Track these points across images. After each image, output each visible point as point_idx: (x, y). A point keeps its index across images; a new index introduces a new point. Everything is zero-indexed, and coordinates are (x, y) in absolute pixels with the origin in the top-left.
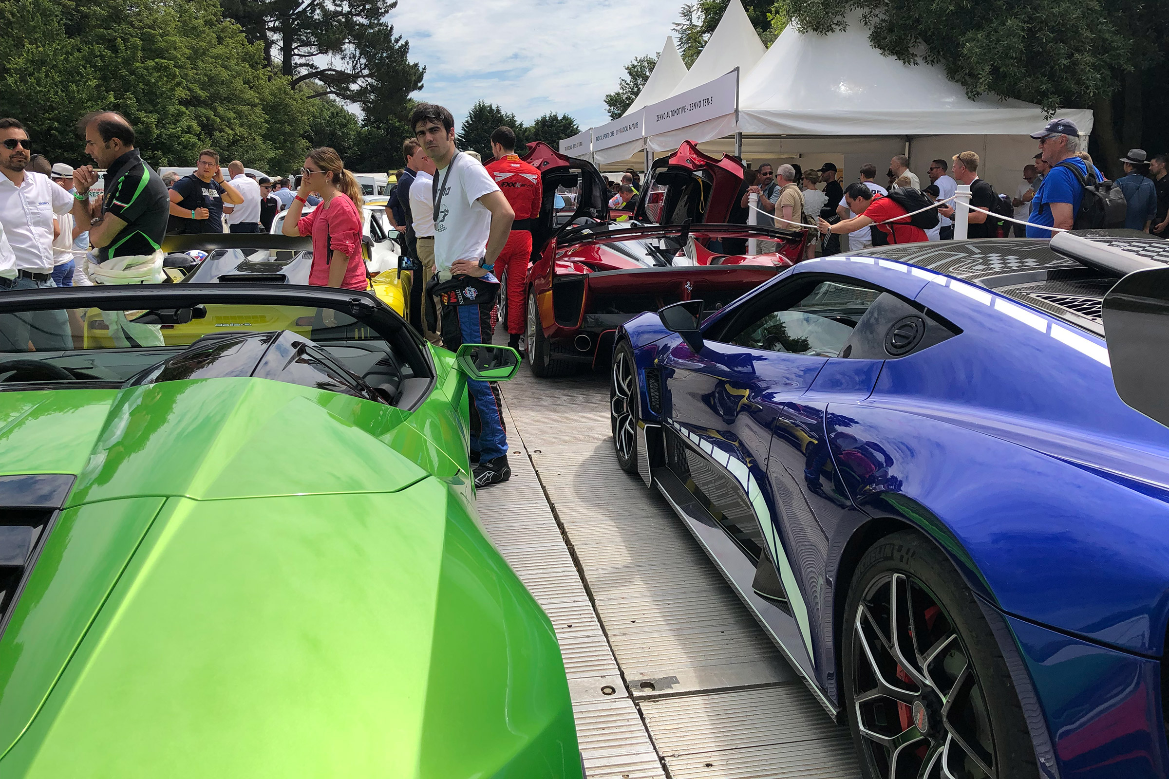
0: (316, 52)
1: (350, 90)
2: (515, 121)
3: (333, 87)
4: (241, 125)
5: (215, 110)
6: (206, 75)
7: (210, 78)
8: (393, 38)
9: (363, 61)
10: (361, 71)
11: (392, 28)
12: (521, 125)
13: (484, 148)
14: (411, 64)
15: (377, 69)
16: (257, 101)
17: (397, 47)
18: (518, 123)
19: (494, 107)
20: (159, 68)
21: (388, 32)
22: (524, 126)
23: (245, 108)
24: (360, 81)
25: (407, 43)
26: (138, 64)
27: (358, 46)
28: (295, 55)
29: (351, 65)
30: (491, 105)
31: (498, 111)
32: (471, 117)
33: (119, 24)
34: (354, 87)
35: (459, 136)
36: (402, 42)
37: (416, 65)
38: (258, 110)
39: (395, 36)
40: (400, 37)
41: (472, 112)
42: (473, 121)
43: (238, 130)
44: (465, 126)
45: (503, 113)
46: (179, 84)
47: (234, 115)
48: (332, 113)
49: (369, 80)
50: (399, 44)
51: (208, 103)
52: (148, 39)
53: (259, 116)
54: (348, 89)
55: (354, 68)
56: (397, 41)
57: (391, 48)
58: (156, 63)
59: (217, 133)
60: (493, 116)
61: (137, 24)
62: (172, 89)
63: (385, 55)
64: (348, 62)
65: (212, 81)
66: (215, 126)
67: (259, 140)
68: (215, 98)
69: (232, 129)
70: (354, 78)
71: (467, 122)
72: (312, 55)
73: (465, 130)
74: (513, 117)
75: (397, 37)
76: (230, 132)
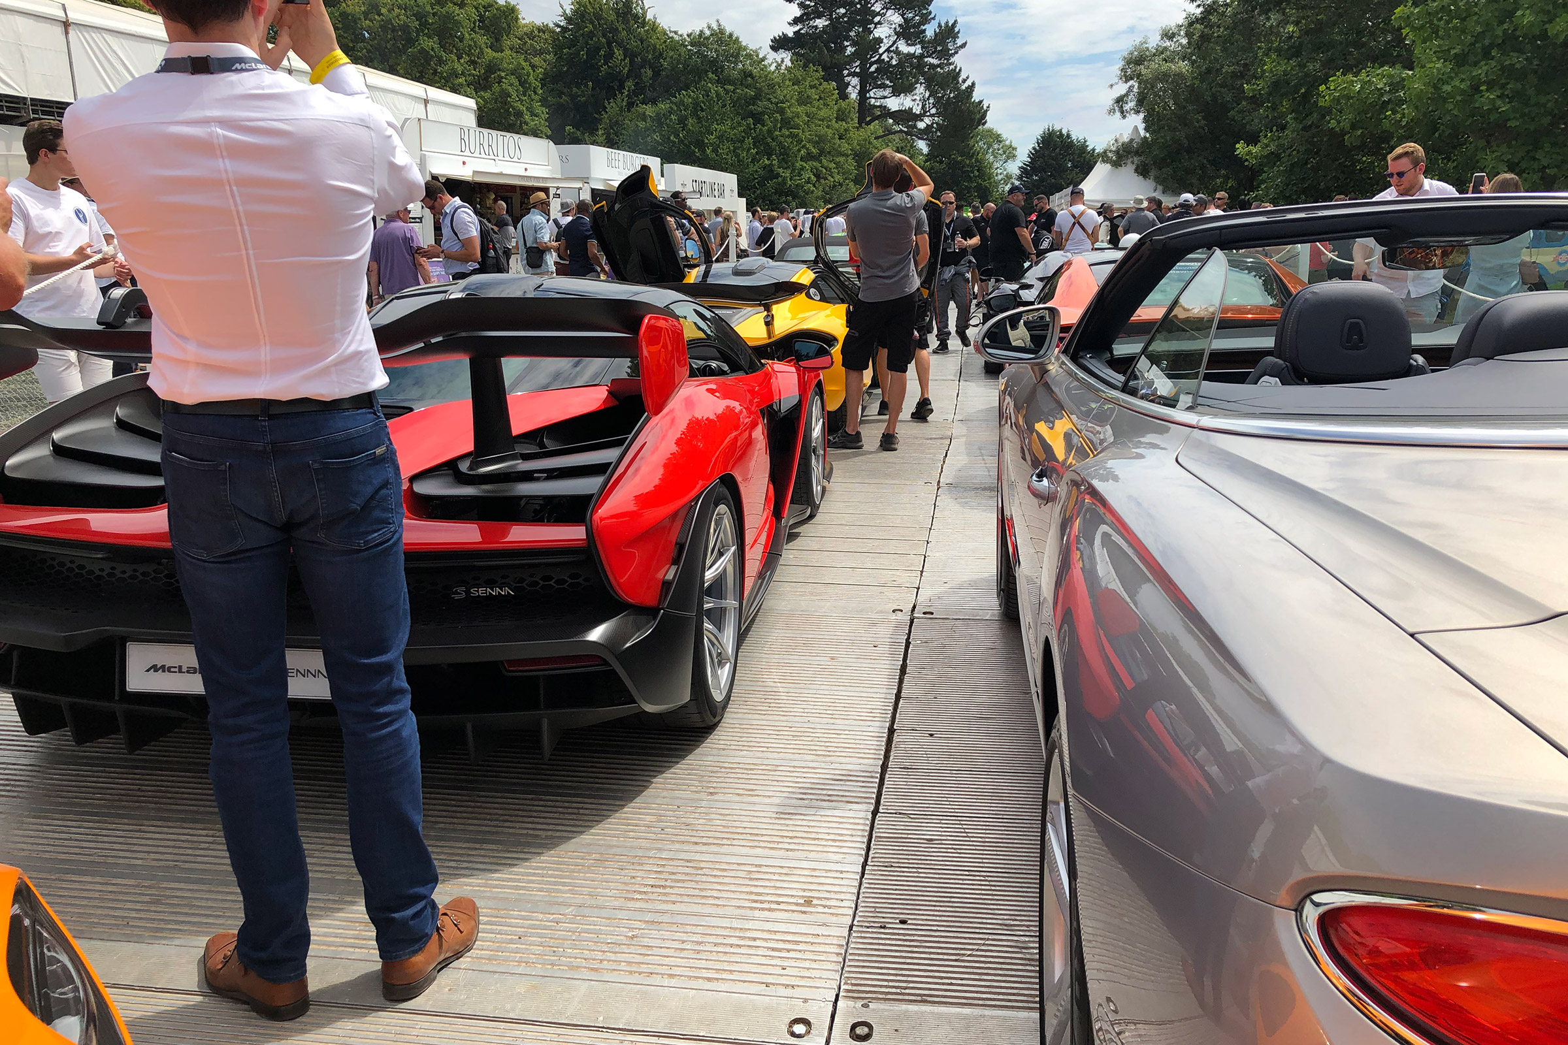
0: (890, 95)
1: (916, 128)
2: (1087, 146)
3: (902, 125)
4: (838, 173)
5: (820, 162)
6: (816, 136)
7: (820, 136)
8: (960, 80)
9: (931, 101)
10: (929, 111)
11: (960, 70)
12: (1094, 150)
13: (1050, 176)
14: (977, 101)
15: (944, 107)
16: (850, 152)
17: (963, 87)
18: (1089, 148)
19: (1064, 132)
20: (792, 136)
21: (955, 74)
22: (1097, 151)
23: (842, 159)
24: (928, 121)
25: (973, 84)
26: (777, 133)
27: (927, 88)
28: (870, 98)
29: (920, 106)
30: (1061, 129)
31: (1068, 136)
32: (1038, 143)
33: (761, 100)
34: (921, 125)
35: (1024, 164)
36: (969, 83)
37: (981, 102)
38: (850, 159)
39: (963, 76)
40: (968, 78)
41: (1039, 138)
42: (1040, 147)
43: (838, 178)
44: (1032, 154)
45: (1074, 137)
46: (804, 147)
47: (835, 166)
48: (898, 147)
49: (936, 118)
50: (966, 85)
51: (816, 158)
52: (782, 111)
53: (850, 164)
54: (915, 126)
55: (923, 107)
56: (964, 81)
57: (958, 89)
58: (791, 133)
59: (822, 181)
60: (1062, 142)
61: (774, 100)
62: (799, 151)
63: (952, 95)
64: (918, 105)
65: (820, 141)
66: (821, 176)
67: (852, 185)
68: (822, 152)
69: (832, 177)
70: (919, 117)
71: (1034, 148)
72: (885, 97)
73: (1031, 158)
74: (1085, 141)
75: (965, 78)
76: (832, 180)
